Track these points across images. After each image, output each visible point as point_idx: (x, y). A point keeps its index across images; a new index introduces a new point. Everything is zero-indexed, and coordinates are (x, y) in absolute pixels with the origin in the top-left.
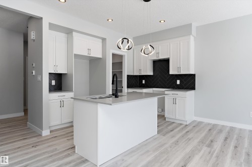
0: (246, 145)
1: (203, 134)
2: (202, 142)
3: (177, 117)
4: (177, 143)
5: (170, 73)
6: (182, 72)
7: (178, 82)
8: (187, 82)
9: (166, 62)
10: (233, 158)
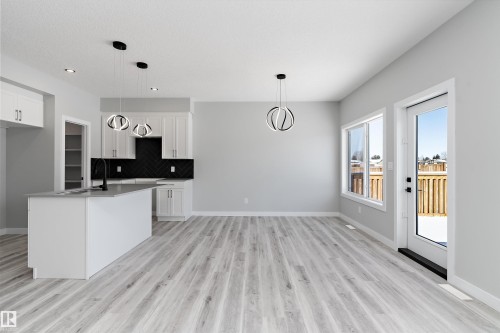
0: (240, 227)
1: (203, 227)
2: (203, 233)
3: (174, 213)
4: (177, 239)
5: (163, 157)
6: (179, 157)
7: (173, 169)
8: (184, 169)
9: (157, 142)
10: (229, 238)
